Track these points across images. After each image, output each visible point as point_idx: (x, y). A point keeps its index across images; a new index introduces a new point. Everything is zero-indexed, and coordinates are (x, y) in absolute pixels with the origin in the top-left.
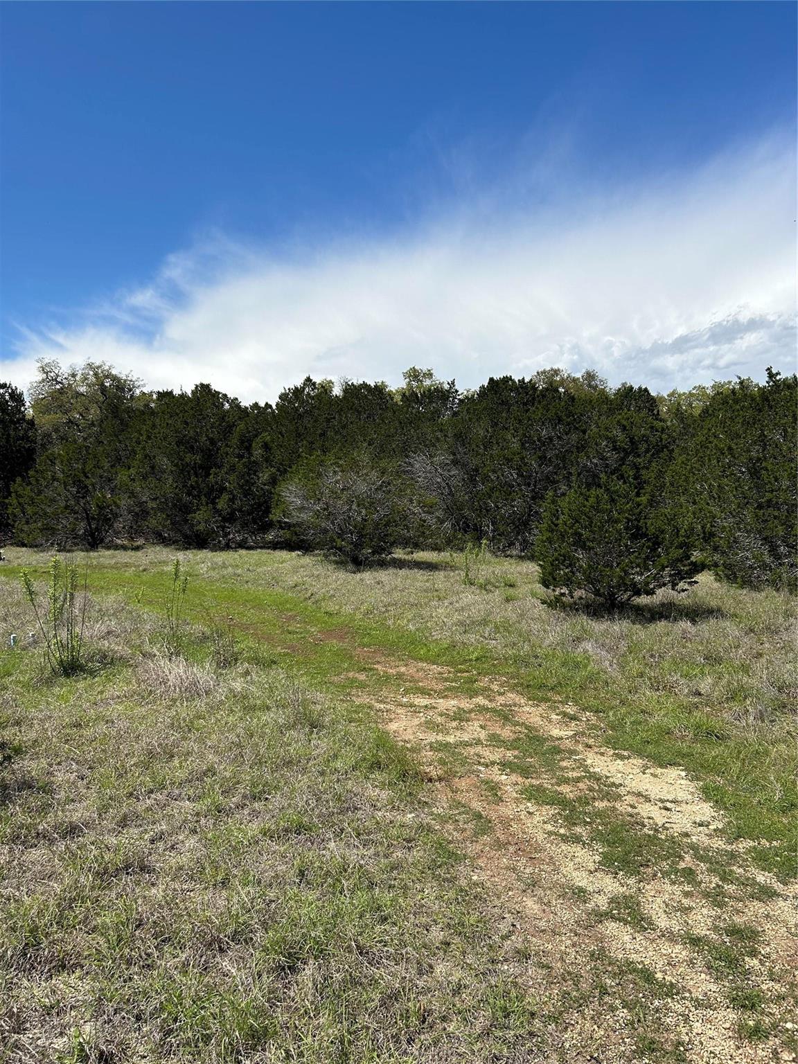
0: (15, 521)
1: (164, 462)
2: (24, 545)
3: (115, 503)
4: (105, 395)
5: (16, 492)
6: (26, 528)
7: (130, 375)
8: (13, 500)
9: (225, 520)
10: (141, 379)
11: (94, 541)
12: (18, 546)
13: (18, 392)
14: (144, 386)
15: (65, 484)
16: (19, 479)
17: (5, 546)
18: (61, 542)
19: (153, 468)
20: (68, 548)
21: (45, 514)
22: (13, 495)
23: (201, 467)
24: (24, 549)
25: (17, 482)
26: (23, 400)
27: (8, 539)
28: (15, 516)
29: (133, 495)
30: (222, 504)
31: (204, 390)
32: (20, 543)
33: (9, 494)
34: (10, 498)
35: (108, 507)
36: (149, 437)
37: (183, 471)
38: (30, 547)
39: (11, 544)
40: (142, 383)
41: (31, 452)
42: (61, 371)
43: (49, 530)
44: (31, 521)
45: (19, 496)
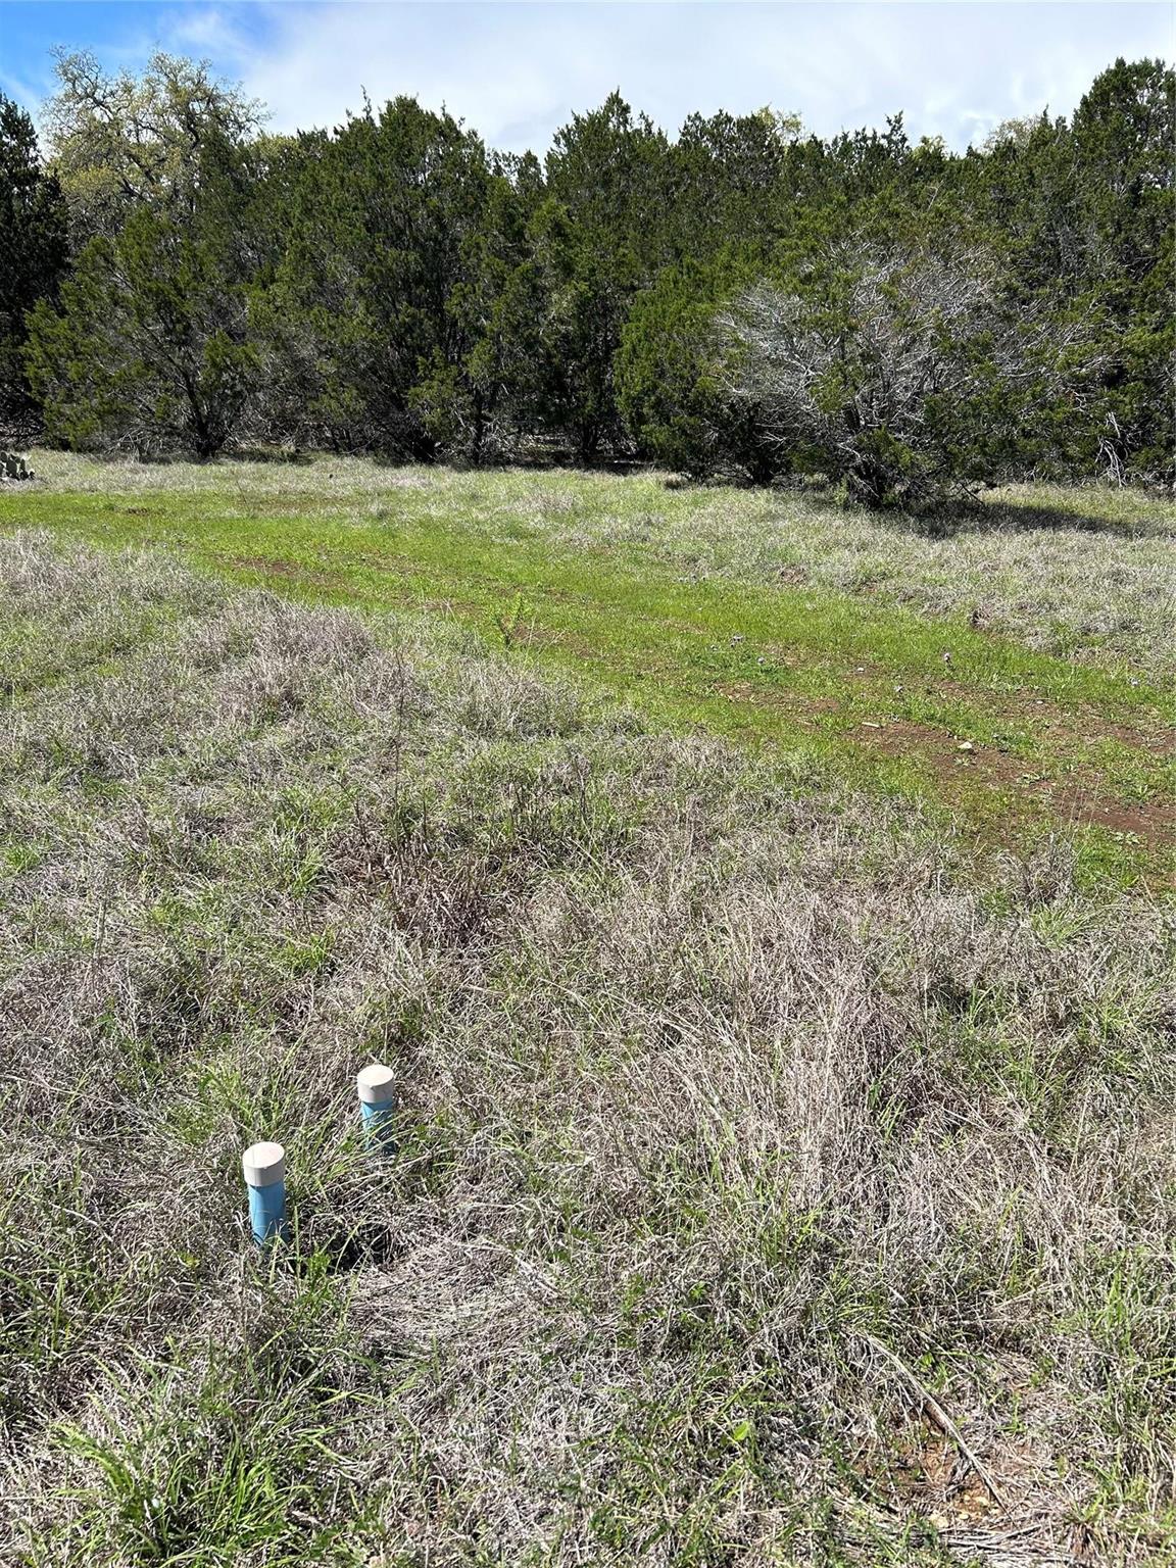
0: (43, 395)
1: (342, 270)
2: (65, 446)
3: (248, 358)
4: (196, 134)
5: (37, 331)
6: (67, 409)
7: (240, 93)
8: (33, 348)
9: (478, 401)
10: (262, 102)
11: (207, 444)
12: (53, 448)
13: (19, 114)
14: (268, 117)
15: (141, 313)
16: (40, 304)
17: (29, 448)
18: (143, 443)
19: (320, 279)
20: (157, 454)
21: (105, 379)
22: (33, 337)
23: (420, 280)
24: (68, 455)
25: (37, 308)
26: (32, 132)
27: (31, 435)
28: (42, 383)
29: (281, 343)
30: (476, 365)
31: (405, 112)
32: (57, 442)
33: (25, 335)
34: (27, 343)
35: (236, 366)
36: (307, 212)
37: (384, 290)
38: (79, 451)
39: (41, 445)
40: (264, 111)
41: (59, 250)
42: (102, 75)
43: (115, 416)
44: (76, 394)
45: (44, 339)
